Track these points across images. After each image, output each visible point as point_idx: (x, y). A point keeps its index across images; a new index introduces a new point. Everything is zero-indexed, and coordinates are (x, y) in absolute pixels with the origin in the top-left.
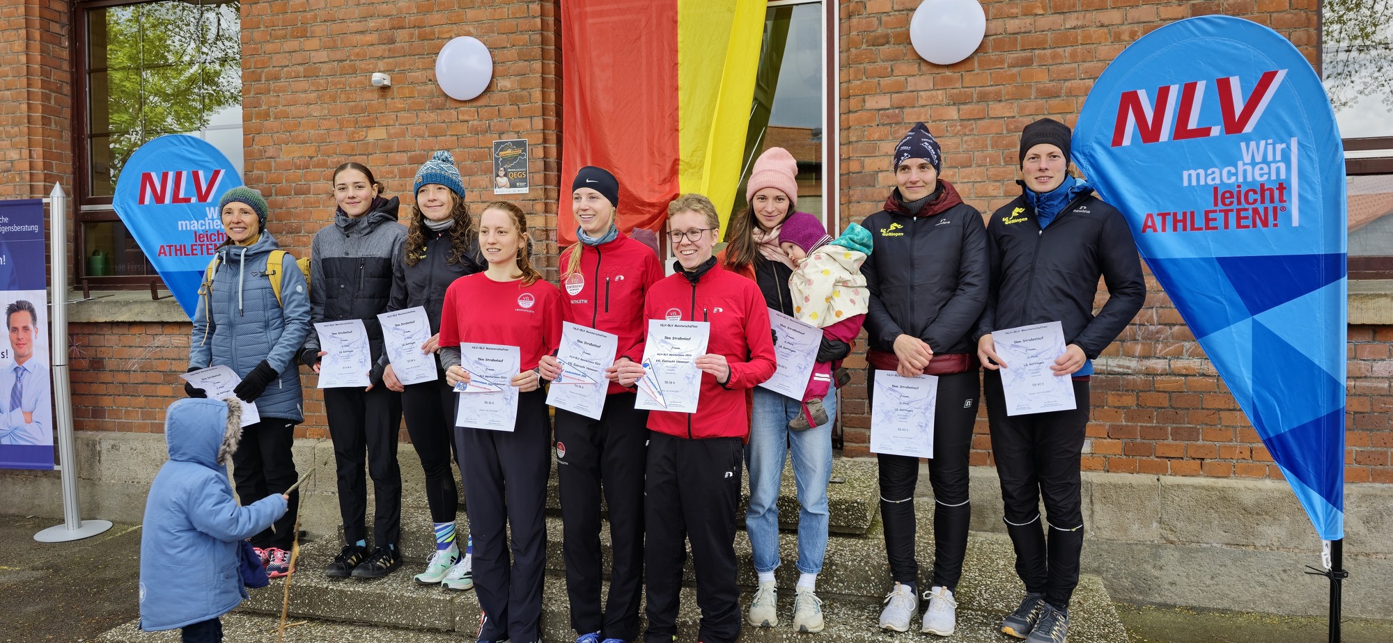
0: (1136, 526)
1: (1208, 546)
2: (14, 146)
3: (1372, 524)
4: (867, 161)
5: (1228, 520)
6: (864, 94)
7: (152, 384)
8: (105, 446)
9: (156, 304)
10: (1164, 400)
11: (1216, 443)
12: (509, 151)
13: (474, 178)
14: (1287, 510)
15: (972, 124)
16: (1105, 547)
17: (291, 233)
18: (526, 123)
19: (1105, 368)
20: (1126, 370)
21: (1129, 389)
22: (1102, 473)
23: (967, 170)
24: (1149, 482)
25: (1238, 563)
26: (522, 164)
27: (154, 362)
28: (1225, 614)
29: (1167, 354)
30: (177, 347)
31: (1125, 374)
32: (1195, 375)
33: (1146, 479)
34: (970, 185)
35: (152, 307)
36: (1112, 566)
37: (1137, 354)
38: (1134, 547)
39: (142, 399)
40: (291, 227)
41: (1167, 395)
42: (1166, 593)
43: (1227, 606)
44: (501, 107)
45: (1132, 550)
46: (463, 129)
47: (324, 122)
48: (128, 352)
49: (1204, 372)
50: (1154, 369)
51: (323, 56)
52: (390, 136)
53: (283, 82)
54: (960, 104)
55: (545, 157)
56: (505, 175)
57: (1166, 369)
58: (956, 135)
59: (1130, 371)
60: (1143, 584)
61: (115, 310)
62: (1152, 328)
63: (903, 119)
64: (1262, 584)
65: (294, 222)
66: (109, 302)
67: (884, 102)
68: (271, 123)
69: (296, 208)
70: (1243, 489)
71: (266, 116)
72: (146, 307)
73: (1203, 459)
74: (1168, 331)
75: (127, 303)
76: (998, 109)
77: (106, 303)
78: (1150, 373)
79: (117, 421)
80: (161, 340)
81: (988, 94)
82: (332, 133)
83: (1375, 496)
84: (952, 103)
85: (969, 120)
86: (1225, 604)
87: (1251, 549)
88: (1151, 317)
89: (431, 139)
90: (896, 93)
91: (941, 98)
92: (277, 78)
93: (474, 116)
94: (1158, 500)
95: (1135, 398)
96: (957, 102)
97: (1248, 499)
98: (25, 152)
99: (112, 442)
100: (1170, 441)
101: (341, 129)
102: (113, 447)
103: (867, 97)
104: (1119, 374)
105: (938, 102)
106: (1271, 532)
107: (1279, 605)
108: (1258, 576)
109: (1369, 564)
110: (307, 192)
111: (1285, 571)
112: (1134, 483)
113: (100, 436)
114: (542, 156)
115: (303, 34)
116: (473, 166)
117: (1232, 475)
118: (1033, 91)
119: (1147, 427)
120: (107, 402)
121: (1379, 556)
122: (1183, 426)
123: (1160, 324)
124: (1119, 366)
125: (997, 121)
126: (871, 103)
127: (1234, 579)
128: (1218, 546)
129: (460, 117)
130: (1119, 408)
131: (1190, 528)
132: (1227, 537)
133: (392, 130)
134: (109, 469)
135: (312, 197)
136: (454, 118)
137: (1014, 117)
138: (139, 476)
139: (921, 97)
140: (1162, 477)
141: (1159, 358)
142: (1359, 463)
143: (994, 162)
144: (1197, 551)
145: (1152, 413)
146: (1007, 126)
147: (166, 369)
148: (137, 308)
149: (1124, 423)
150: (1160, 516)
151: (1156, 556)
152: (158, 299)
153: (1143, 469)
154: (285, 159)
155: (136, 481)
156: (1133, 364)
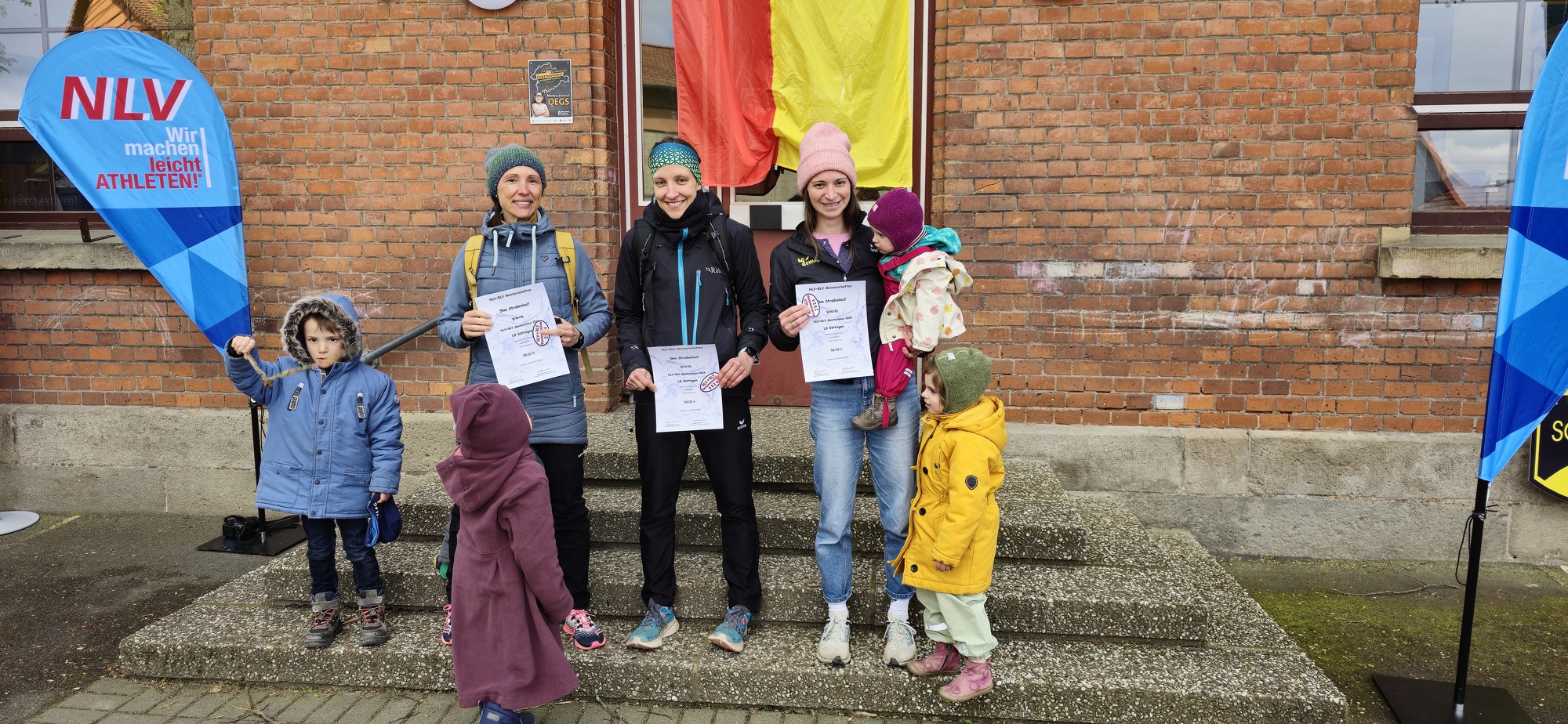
0: (1225, 481)
1: (1293, 497)
3: (1444, 471)
4: (966, 99)
5: (1313, 471)
6: (964, 24)
7: (82, 345)
8: (22, 421)
9: (87, 248)
10: (1257, 355)
11: (1304, 397)
12: (548, 73)
13: (504, 104)
14: (1367, 460)
15: (1077, 64)
16: (1195, 501)
17: (267, 163)
18: (569, 40)
19: (1201, 322)
20: (1221, 325)
21: (1223, 344)
22: (1194, 429)
23: (1071, 113)
24: (1240, 436)
25: (1320, 513)
26: (565, 89)
27: (85, 320)
28: (1307, 562)
29: (1262, 308)
30: (114, 300)
31: (1220, 329)
32: (1288, 330)
33: (1237, 433)
34: (1074, 129)
35: (82, 250)
36: (1201, 520)
37: (1233, 308)
38: (1223, 500)
39: (70, 364)
40: (267, 155)
41: (1260, 349)
42: (1251, 545)
43: (1307, 554)
44: (537, 20)
45: (1221, 504)
46: (490, 44)
47: (307, 28)
48: (47, 307)
49: (1297, 326)
50: (1249, 323)
52: (395, 48)
54: (1066, 40)
55: (592, 82)
56: (544, 102)
57: (1260, 324)
58: (1060, 74)
59: (1225, 326)
60: (1230, 538)
61: (31, 254)
62: (1250, 282)
63: (1005, 54)
64: (1340, 532)
65: (271, 150)
66: (22, 244)
67: (985, 34)
68: (234, 26)
69: (273, 132)
70: (1329, 441)
71: (228, 16)
72: (74, 250)
73: (1291, 413)
74: (1264, 285)
75: (47, 246)
76: (1105, 48)
77: (16, 245)
78: (1245, 328)
79: (35, 391)
80: (92, 292)
81: (1096, 31)
82: (318, 42)
83: (1448, 444)
84: (1057, 39)
85: (1075, 58)
86: (1306, 552)
87: (1332, 498)
88: (1249, 271)
89: (448, 54)
90: (999, 25)
91: (1046, 33)
93: (503, 30)
94: (1248, 453)
95: (1229, 353)
96: (1063, 38)
97: (1332, 451)
99: (32, 417)
100: (1261, 395)
101: (330, 37)
102: (33, 422)
103: (967, 28)
104: (1215, 328)
105: (1043, 37)
106: (1352, 481)
107: (1356, 551)
108: (1337, 524)
109: (1439, 509)
110: (287, 113)
111: (1361, 519)
112: (1225, 437)
113: (14, 410)
114: (589, 80)
116: (502, 89)
117: (1317, 428)
118: (1143, 30)
119: (1239, 382)
120: (19, 368)
121: (1449, 501)
122: (1273, 380)
123: (1257, 278)
124: (1216, 321)
125: (1103, 60)
126: (972, 35)
127: (1315, 528)
128: (1303, 497)
129: (487, 30)
130: (1213, 363)
131: (1277, 480)
132: (1311, 488)
133: (398, 42)
134: (28, 449)
135: (293, 121)
136: (478, 31)
137: (1121, 57)
138: (72, 458)
139: (1026, 33)
140: (1250, 431)
141: (1254, 312)
142: (1433, 413)
143: (1100, 106)
144: (1283, 502)
145: (1245, 368)
146: (1115, 67)
147: (101, 326)
148: (61, 253)
149: (1217, 378)
150: (1249, 469)
151: (1243, 509)
152: (90, 241)
153: (1235, 424)
154: (257, 72)
155: (69, 462)
156: (1230, 319)
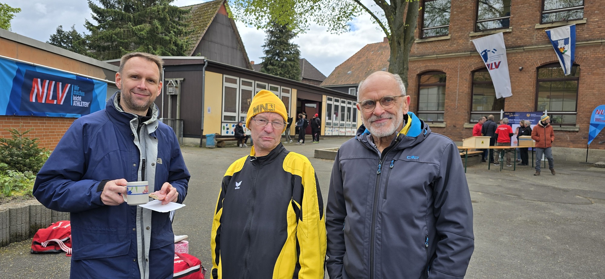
2: (529, 103)
51: (597, 92)
53: (588, 96)
68: (585, 102)
71: (584, 101)
72: (558, 128)
80: (558, 133)
92: (587, 95)
98: (531, 104)
115: (593, 89)
